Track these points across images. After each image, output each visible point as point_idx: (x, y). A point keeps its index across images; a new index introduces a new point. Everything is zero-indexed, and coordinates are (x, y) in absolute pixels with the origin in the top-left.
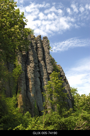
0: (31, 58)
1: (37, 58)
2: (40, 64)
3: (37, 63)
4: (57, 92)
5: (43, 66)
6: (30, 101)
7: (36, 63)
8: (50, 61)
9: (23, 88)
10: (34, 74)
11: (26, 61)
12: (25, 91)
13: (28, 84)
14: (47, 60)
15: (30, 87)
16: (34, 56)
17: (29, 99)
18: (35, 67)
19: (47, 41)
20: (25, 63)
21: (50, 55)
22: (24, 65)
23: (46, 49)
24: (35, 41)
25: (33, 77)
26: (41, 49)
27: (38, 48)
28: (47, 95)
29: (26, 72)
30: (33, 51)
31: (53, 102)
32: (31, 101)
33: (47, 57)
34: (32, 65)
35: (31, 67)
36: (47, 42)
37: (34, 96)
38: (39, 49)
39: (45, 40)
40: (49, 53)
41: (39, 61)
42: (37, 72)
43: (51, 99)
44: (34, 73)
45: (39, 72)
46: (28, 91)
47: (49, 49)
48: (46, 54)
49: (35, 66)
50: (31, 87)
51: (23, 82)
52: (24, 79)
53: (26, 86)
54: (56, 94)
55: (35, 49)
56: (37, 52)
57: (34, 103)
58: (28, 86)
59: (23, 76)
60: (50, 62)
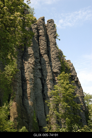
0: (30, 50)
1: (38, 51)
2: (42, 60)
3: (38, 57)
4: (67, 101)
5: (47, 63)
6: (27, 112)
7: (36, 58)
8: (56, 55)
9: (17, 94)
10: (34, 74)
11: (23, 55)
12: (21, 97)
13: (24, 88)
14: (52, 53)
15: (28, 92)
16: (34, 48)
17: (26, 109)
18: (35, 64)
19: (53, 25)
20: (22, 57)
21: (56, 47)
22: (20, 60)
23: (51, 37)
24: (36, 26)
25: (32, 77)
26: (44, 38)
27: (41, 36)
28: (51, 105)
29: (23, 70)
30: (33, 40)
31: (60, 115)
32: (29, 112)
33: (52, 49)
34: (31, 60)
35: (29, 64)
36: (53, 28)
37: (33, 105)
38: (42, 38)
39: (50, 24)
40: (55, 44)
41: (41, 55)
42: (38, 71)
43: (58, 111)
44: (34, 71)
45: (41, 70)
46: (24, 97)
47: (55, 37)
48: (51, 45)
49: (35, 61)
50: (30, 91)
51: (18, 84)
52: (19, 81)
53: (22, 90)
54: (66, 104)
55: (36, 37)
56: (39, 42)
57: (32, 114)
58: (24, 91)
59: (19, 76)
60: (57, 57)
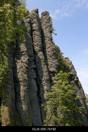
0: (23, 47)
1: (32, 48)
2: (36, 57)
3: (32, 55)
4: (66, 104)
5: (42, 61)
6: (20, 118)
7: (30, 56)
8: (53, 52)
9: (9, 97)
10: (28, 74)
11: (15, 52)
12: (13, 102)
13: (17, 90)
14: (47, 50)
15: (21, 95)
16: (27, 45)
17: (19, 114)
18: (29, 62)
19: (48, 18)
20: (14, 55)
21: (52, 43)
22: (12, 59)
23: (46, 32)
24: (28, 19)
25: (26, 78)
26: (38, 33)
27: (34, 30)
28: (48, 108)
29: (15, 70)
30: (26, 36)
31: (59, 120)
32: (23, 117)
33: (48, 45)
34: (24, 59)
35: (22, 63)
36: (48, 21)
38: (36, 33)
39: (45, 17)
40: (51, 39)
41: (35, 53)
42: (33, 70)
43: (56, 115)
44: (28, 71)
45: (36, 69)
46: (18, 101)
47: (51, 32)
48: (47, 40)
49: (29, 60)
50: (23, 94)
51: (10, 86)
52: (11, 82)
53: (14, 93)
54: (65, 107)
55: (29, 32)
56: (32, 37)
57: (27, 120)
58: (17, 93)
59: (11, 77)
60: (53, 54)
